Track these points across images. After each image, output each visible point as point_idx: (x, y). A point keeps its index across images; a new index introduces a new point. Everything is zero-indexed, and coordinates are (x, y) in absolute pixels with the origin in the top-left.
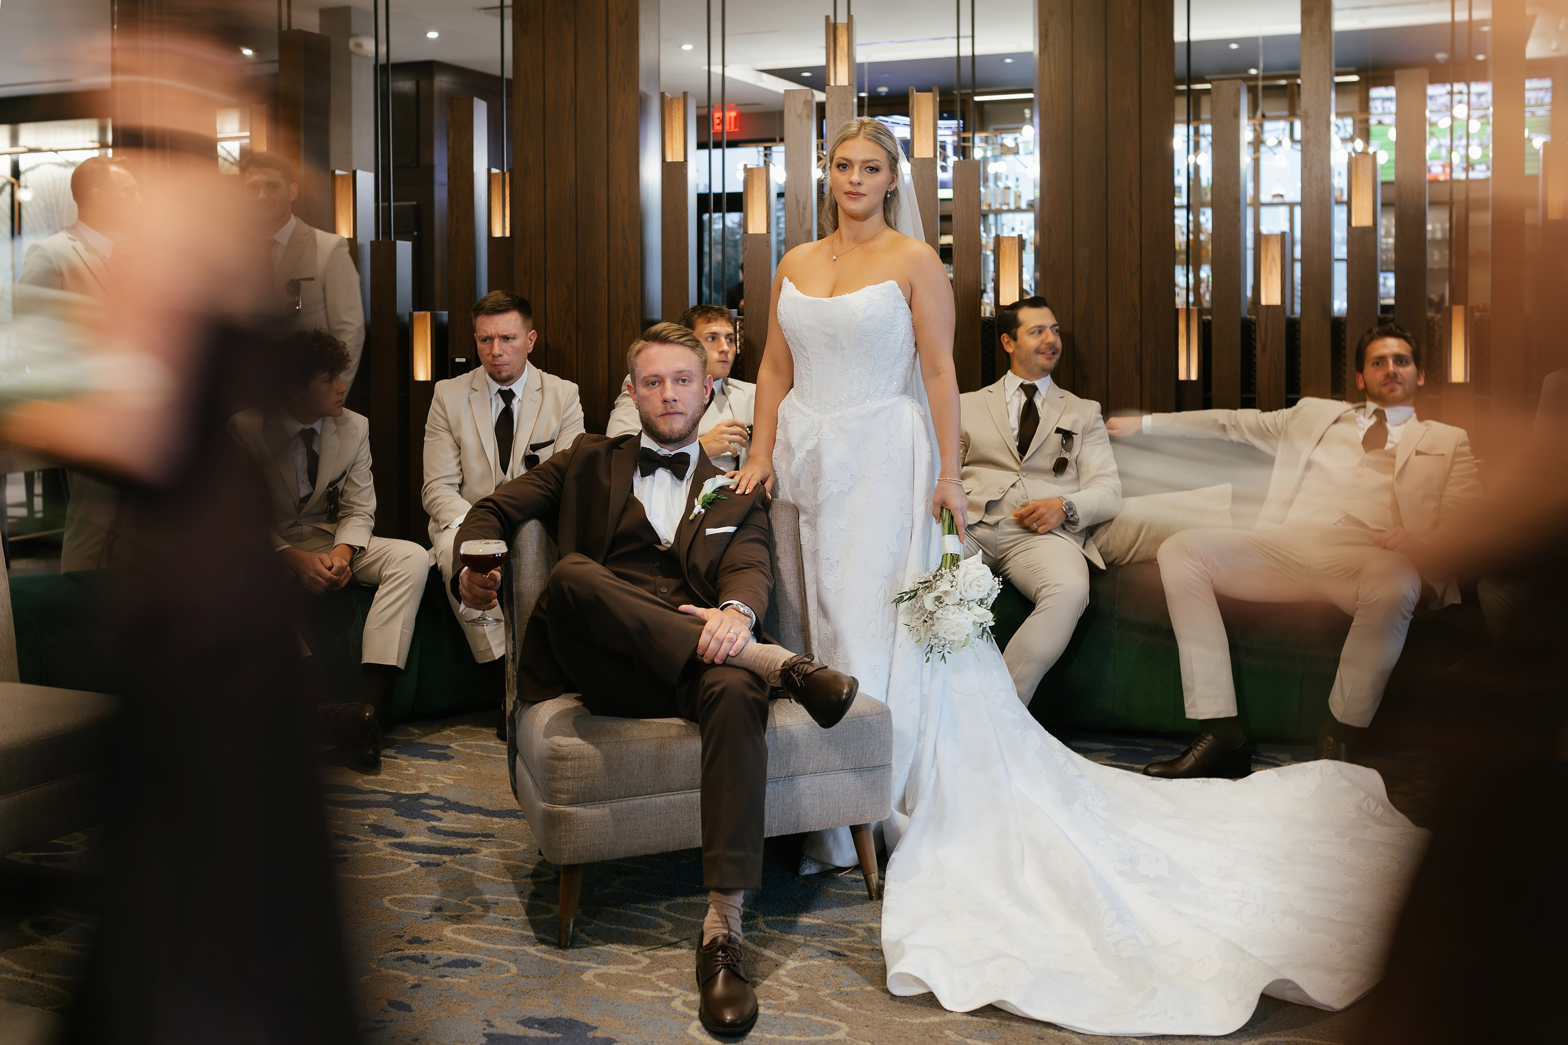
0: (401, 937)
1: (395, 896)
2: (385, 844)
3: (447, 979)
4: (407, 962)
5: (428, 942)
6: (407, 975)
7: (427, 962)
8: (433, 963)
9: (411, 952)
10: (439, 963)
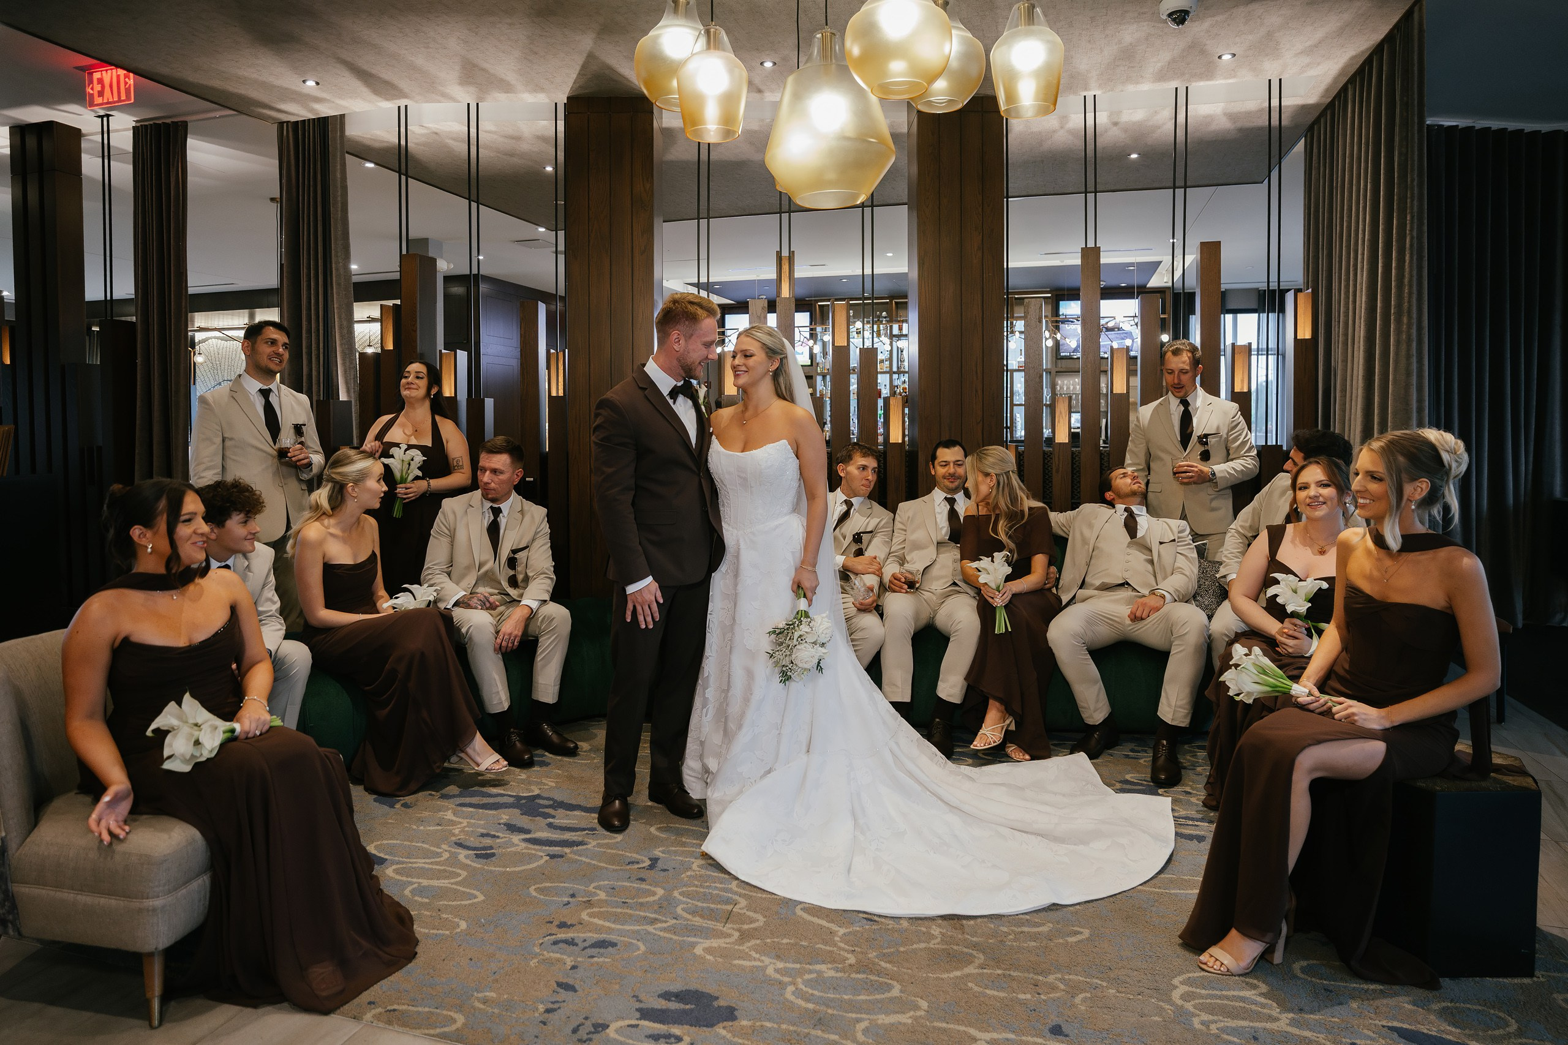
0: (551, 922)
1: (538, 886)
2: (519, 840)
3: (595, 959)
4: (561, 945)
5: (572, 925)
6: (565, 957)
7: (577, 945)
8: (582, 945)
9: (562, 936)
10: (587, 944)
